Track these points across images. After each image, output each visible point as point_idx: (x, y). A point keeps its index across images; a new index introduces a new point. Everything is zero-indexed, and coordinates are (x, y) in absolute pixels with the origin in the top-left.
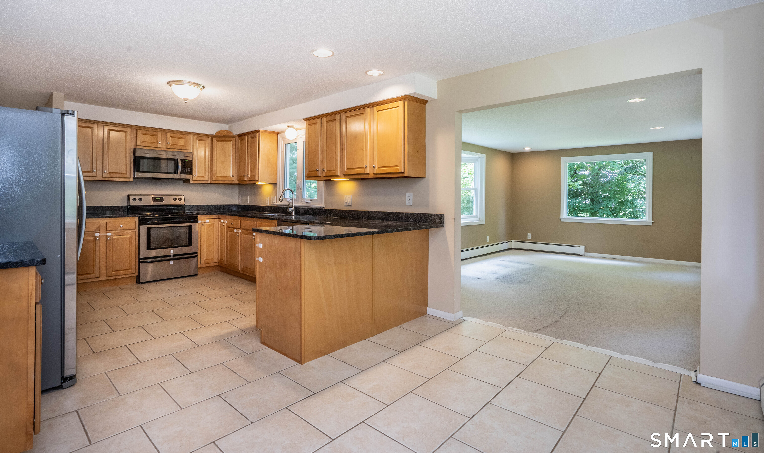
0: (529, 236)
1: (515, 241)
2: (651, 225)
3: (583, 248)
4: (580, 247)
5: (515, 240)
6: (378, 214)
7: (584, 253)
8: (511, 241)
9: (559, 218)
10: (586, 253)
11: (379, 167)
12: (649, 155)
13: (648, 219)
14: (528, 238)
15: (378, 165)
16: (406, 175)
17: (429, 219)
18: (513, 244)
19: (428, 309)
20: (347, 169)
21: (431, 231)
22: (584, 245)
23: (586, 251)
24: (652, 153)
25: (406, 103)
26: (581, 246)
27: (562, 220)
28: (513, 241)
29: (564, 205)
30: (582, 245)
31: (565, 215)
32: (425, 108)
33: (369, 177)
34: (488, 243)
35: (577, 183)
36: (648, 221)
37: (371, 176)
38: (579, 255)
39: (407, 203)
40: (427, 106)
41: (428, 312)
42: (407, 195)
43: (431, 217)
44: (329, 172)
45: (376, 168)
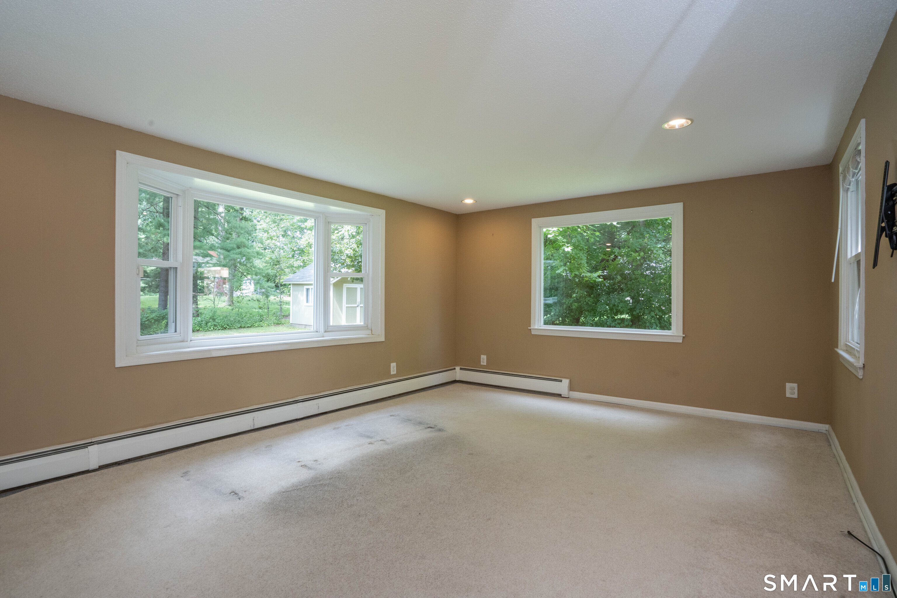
0: (483, 359)
1: (461, 369)
2: (681, 341)
3: (566, 382)
4: (561, 381)
5: (461, 367)
7: (569, 393)
8: (455, 369)
9: (529, 328)
10: (571, 392)
12: (678, 207)
13: (675, 330)
14: (482, 364)
18: (459, 374)
22: (569, 378)
23: (571, 388)
24: (682, 203)
26: (563, 380)
27: (533, 332)
28: (458, 368)
29: (537, 304)
30: (566, 379)
31: (539, 324)
34: (394, 376)
35: (595, 275)
36: (675, 333)
38: (559, 396)
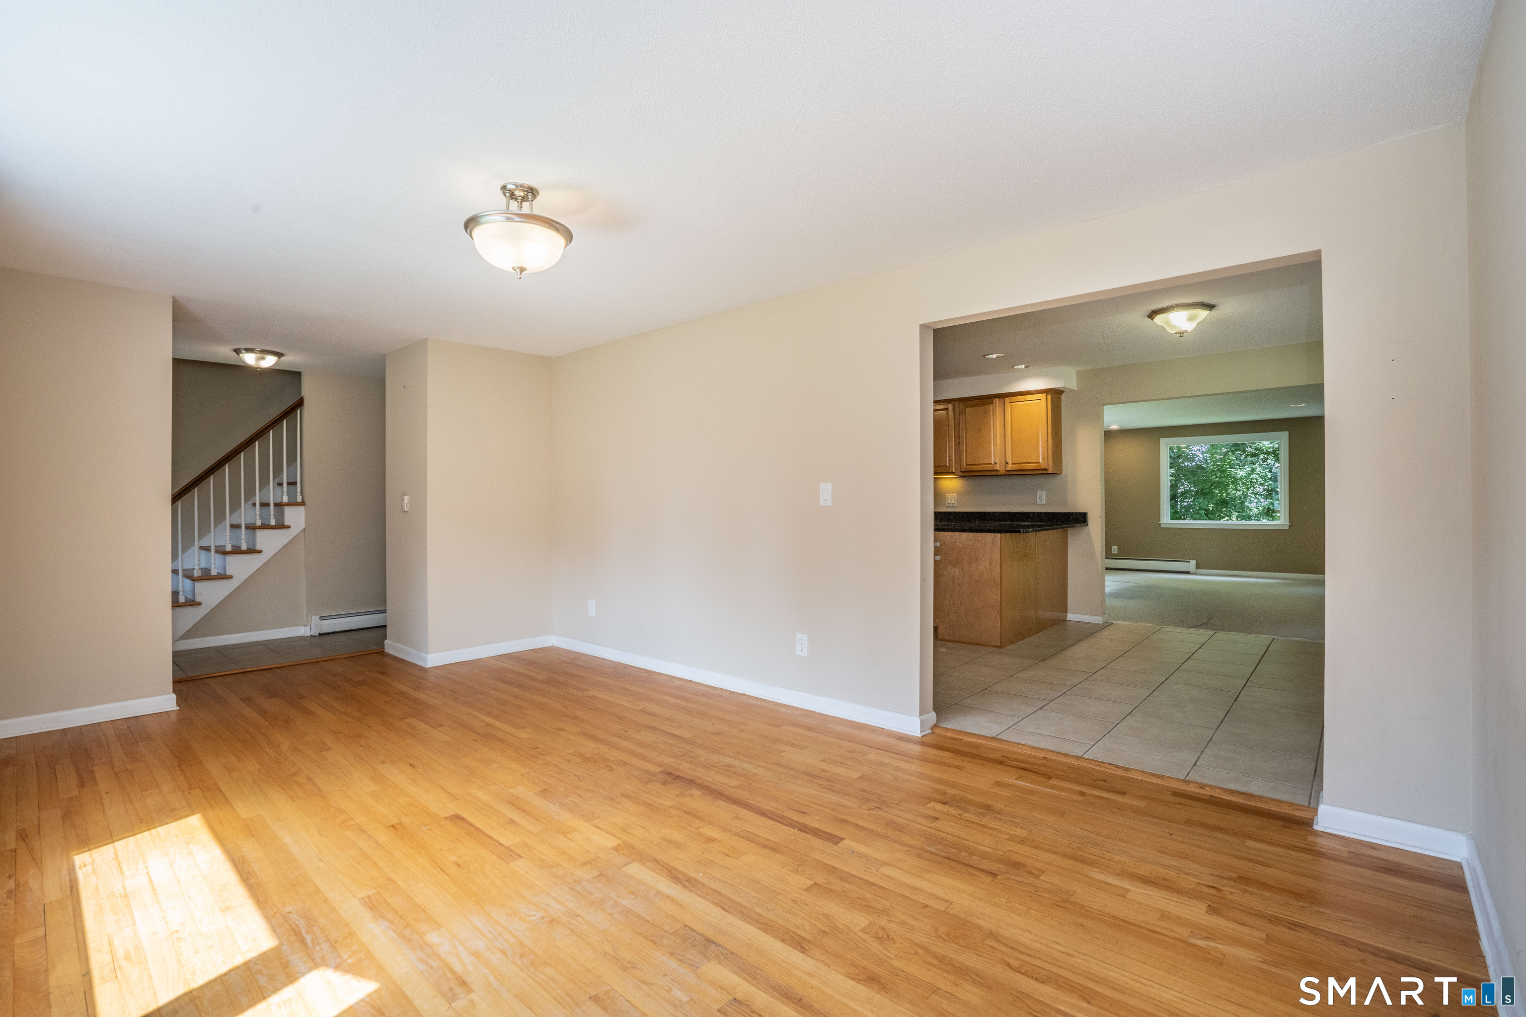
0: (1115, 549)
2: (1287, 528)
3: (1193, 563)
4: (1189, 562)
6: (998, 515)
9: (1158, 523)
10: (1197, 570)
11: (1013, 464)
13: (1283, 521)
14: (1113, 552)
15: (1012, 461)
16: (1050, 471)
17: (1070, 518)
19: (1068, 614)
20: (967, 465)
21: (1070, 532)
22: (1194, 560)
23: (1198, 567)
24: (1286, 434)
25: (1049, 397)
26: (1191, 561)
27: (1162, 527)
29: (1166, 505)
30: (1192, 559)
31: (1166, 519)
32: (1060, 398)
33: (999, 474)
36: (1283, 524)
37: (1002, 472)
38: (1188, 573)
39: (1038, 502)
40: (1063, 396)
41: (1068, 618)
42: (1039, 493)
43: (1072, 516)
44: (937, 468)
45: (1010, 465)
